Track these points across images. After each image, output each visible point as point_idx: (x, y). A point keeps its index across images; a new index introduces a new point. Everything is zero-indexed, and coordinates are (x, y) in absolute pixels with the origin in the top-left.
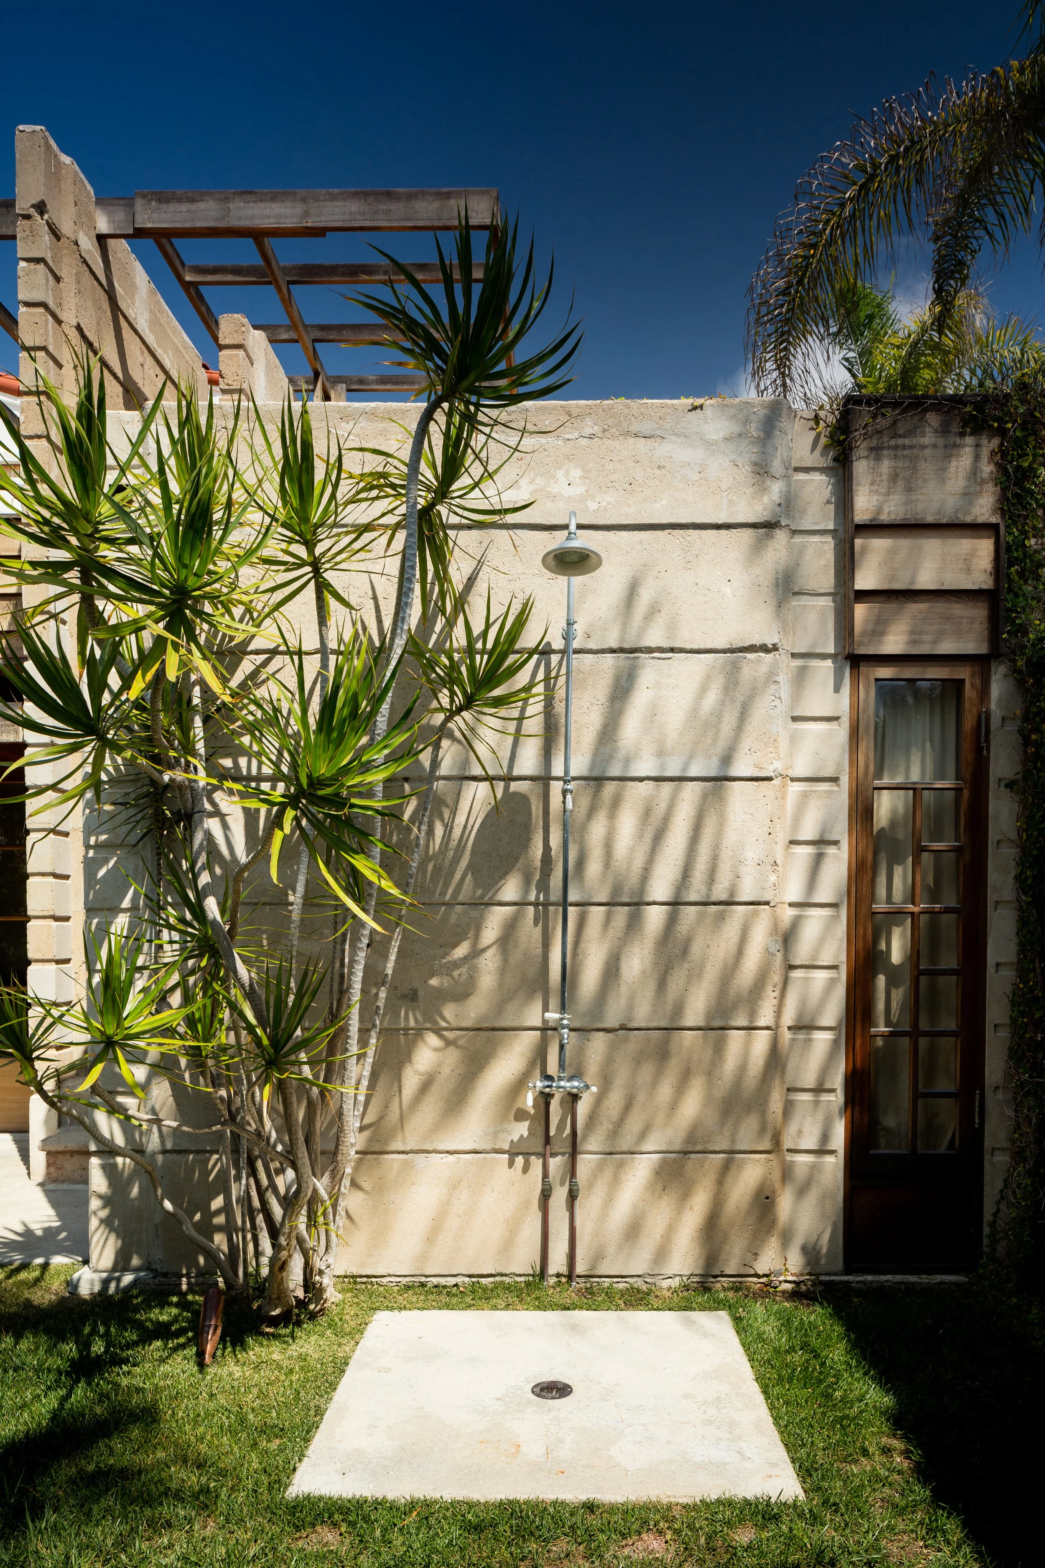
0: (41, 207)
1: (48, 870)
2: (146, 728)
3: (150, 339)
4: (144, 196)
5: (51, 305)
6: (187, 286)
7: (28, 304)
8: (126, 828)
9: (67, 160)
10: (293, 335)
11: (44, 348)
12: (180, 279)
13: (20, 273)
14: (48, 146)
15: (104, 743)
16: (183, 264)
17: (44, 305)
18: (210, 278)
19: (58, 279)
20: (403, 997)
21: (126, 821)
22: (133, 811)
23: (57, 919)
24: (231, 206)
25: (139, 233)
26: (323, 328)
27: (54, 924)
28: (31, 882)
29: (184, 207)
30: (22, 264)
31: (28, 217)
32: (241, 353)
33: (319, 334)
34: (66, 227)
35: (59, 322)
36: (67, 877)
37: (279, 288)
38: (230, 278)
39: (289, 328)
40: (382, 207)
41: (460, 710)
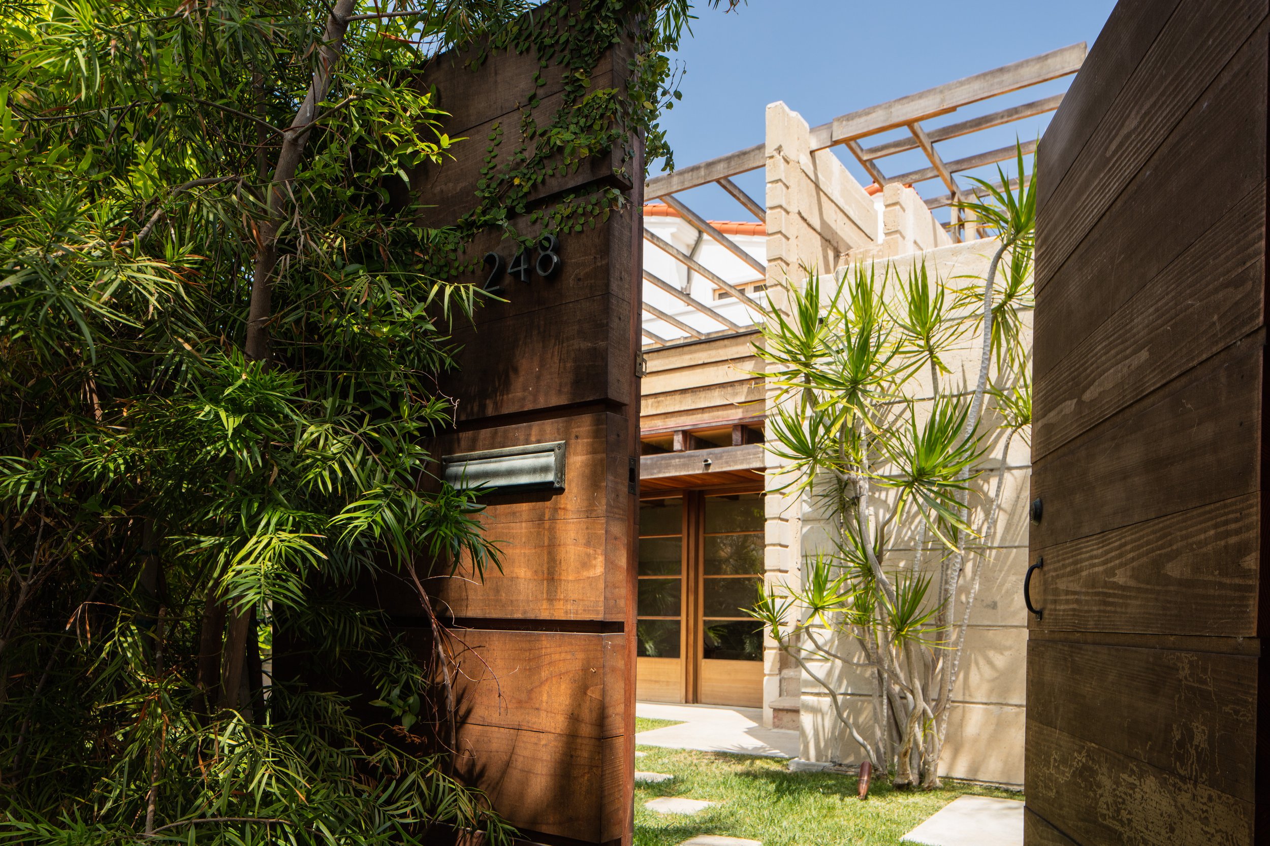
0: (779, 149)
1: (777, 542)
2: (836, 451)
3: (841, 203)
4: (838, 120)
5: (784, 205)
6: (863, 163)
7: (771, 208)
8: (823, 509)
9: (794, 114)
10: (935, 173)
11: (780, 232)
12: (860, 159)
13: (767, 191)
14: (784, 111)
15: (816, 461)
16: (862, 150)
17: (781, 207)
18: (879, 154)
19: (787, 187)
20: (988, 606)
21: (824, 505)
22: (827, 499)
23: (781, 571)
24: (893, 110)
25: (835, 143)
26: (958, 162)
27: (780, 574)
28: (767, 549)
29: (863, 119)
30: (769, 185)
31: (772, 157)
32: (898, 207)
33: (954, 168)
34: (792, 156)
35: (788, 213)
36: (786, 546)
37: (925, 149)
38: (893, 150)
39: (931, 169)
40: (996, 80)
41: (1021, 425)
